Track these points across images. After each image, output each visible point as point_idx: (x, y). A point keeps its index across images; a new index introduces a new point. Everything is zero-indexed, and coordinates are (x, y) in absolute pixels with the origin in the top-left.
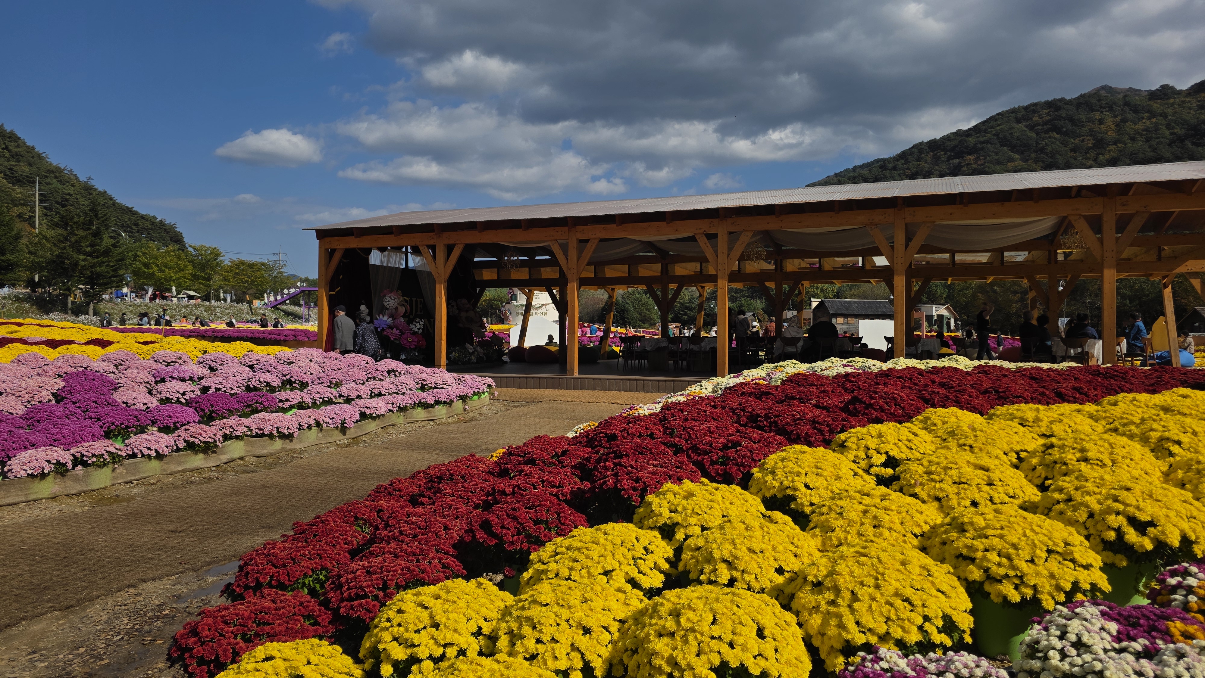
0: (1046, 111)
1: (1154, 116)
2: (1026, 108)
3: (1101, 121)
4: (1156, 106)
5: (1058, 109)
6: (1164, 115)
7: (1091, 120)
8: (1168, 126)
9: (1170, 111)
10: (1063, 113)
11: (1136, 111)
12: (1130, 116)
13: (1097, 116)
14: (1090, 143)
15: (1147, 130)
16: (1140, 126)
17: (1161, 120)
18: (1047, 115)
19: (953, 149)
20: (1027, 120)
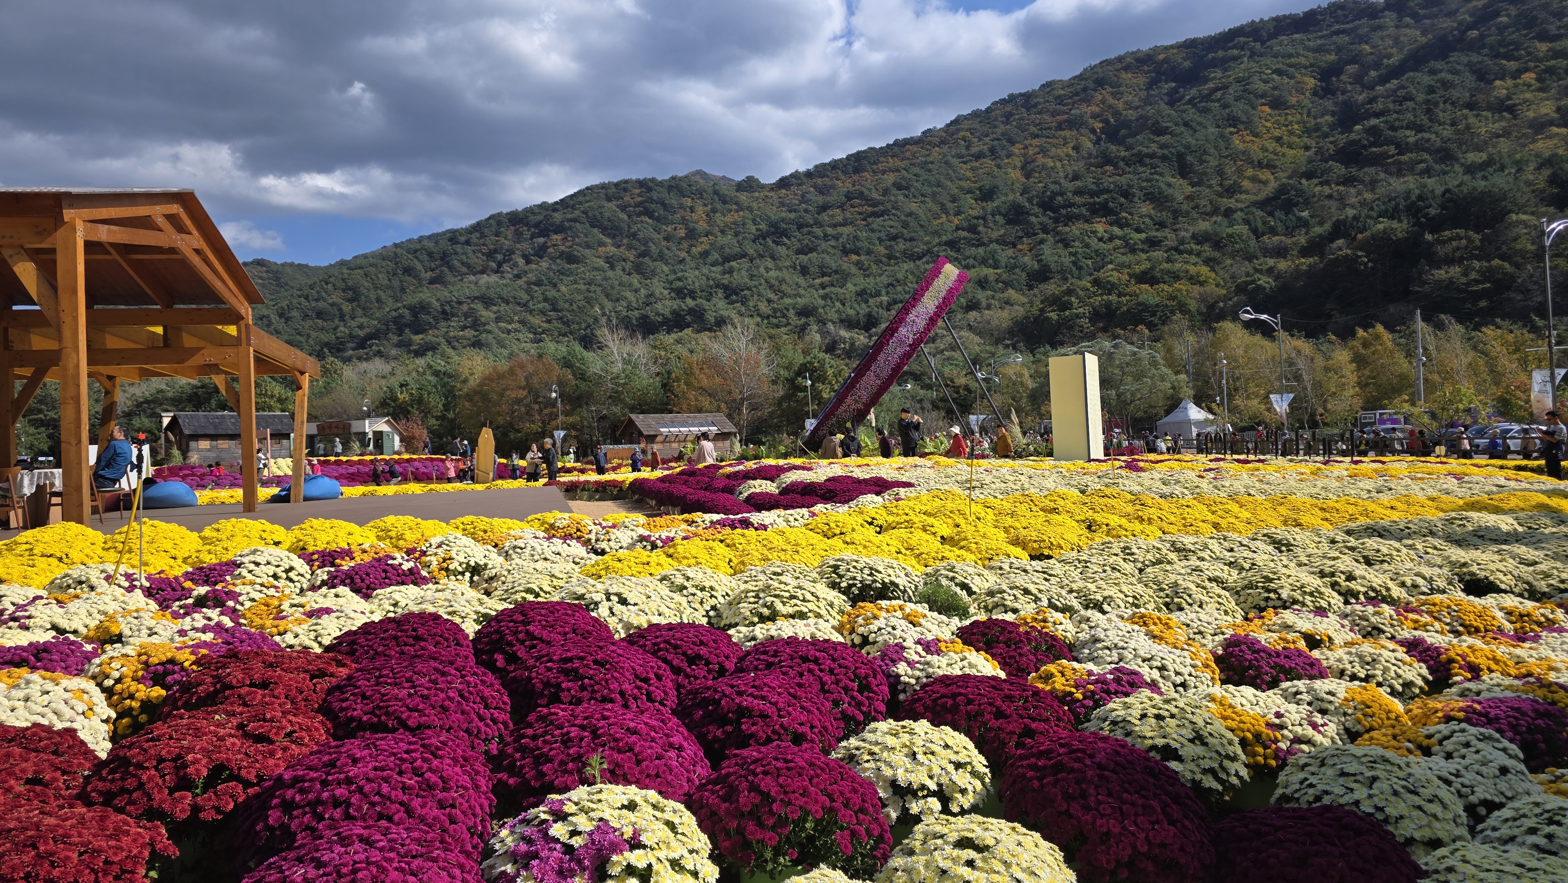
0: (637, 191)
1: (742, 209)
2: (617, 185)
3: (692, 209)
4: (743, 197)
5: (650, 190)
6: (750, 209)
7: (682, 207)
8: (754, 221)
9: (755, 205)
10: (655, 195)
11: (725, 202)
12: (719, 206)
13: (688, 202)
14: (682, 233)
15: (734, 223)
16: (729, 219)
17: (747, 214)
18: (639, 195)
19: (537, 225)
20: (617, 199)
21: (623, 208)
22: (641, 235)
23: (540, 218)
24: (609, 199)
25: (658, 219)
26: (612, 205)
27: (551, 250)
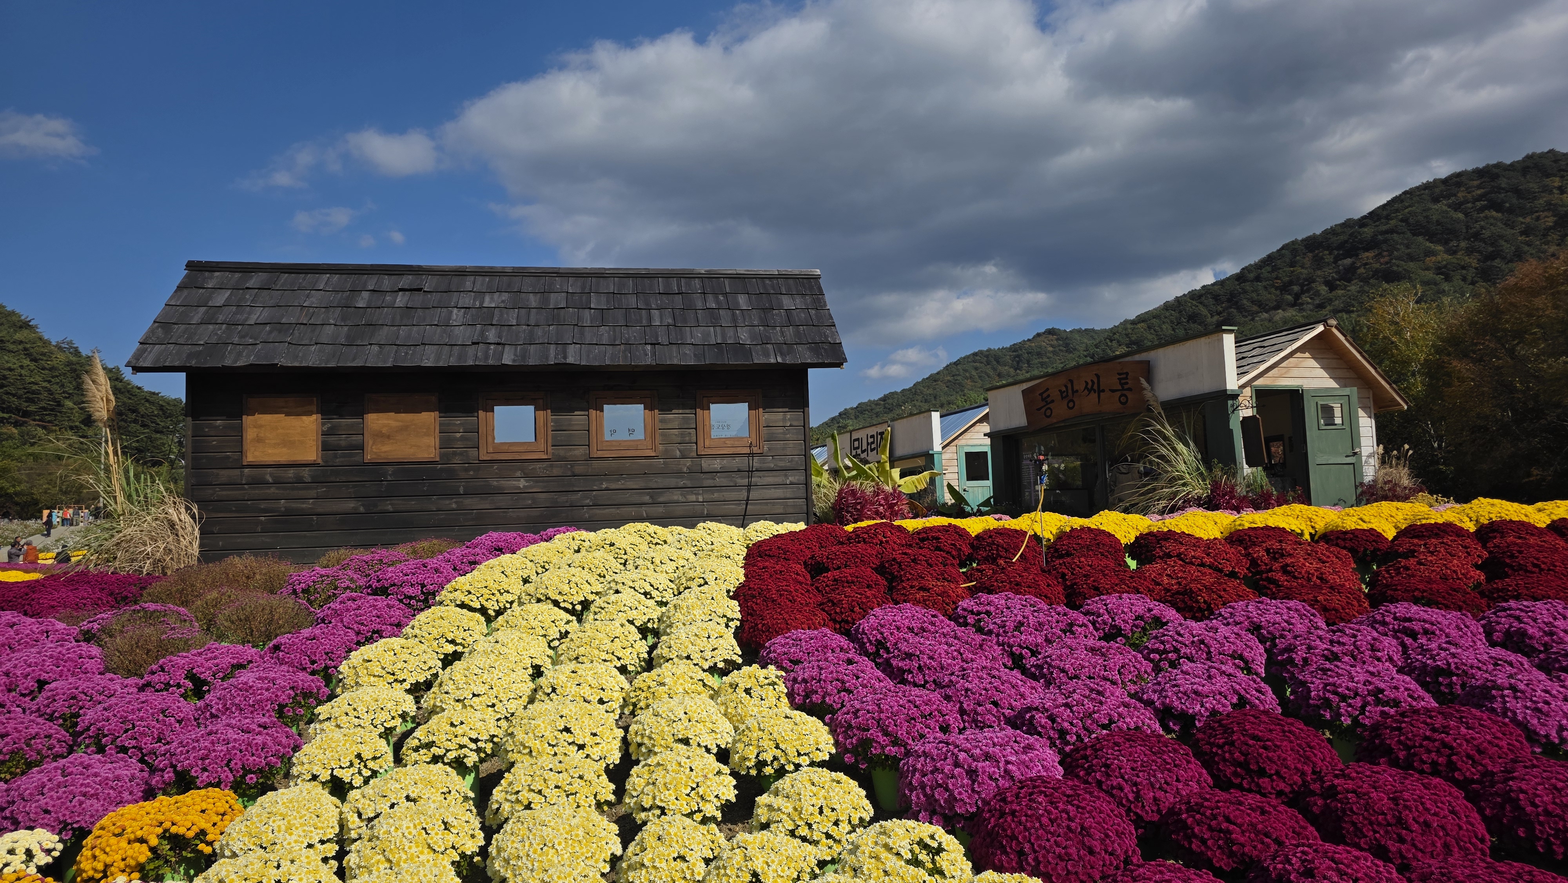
3: (1561, 190)
5: (1494, 177)
13: (1556, 182)
14: (1550, 221)
18: (1479, 187)
19: (1341, 246)
20: (1448, 197)
21: (1457, 207)
22: (1486, 233)
23: (1342, 238)
24: (1436, 200)
25: (1511, 211)
26: (1442, 206)
27: (1362, 270)
